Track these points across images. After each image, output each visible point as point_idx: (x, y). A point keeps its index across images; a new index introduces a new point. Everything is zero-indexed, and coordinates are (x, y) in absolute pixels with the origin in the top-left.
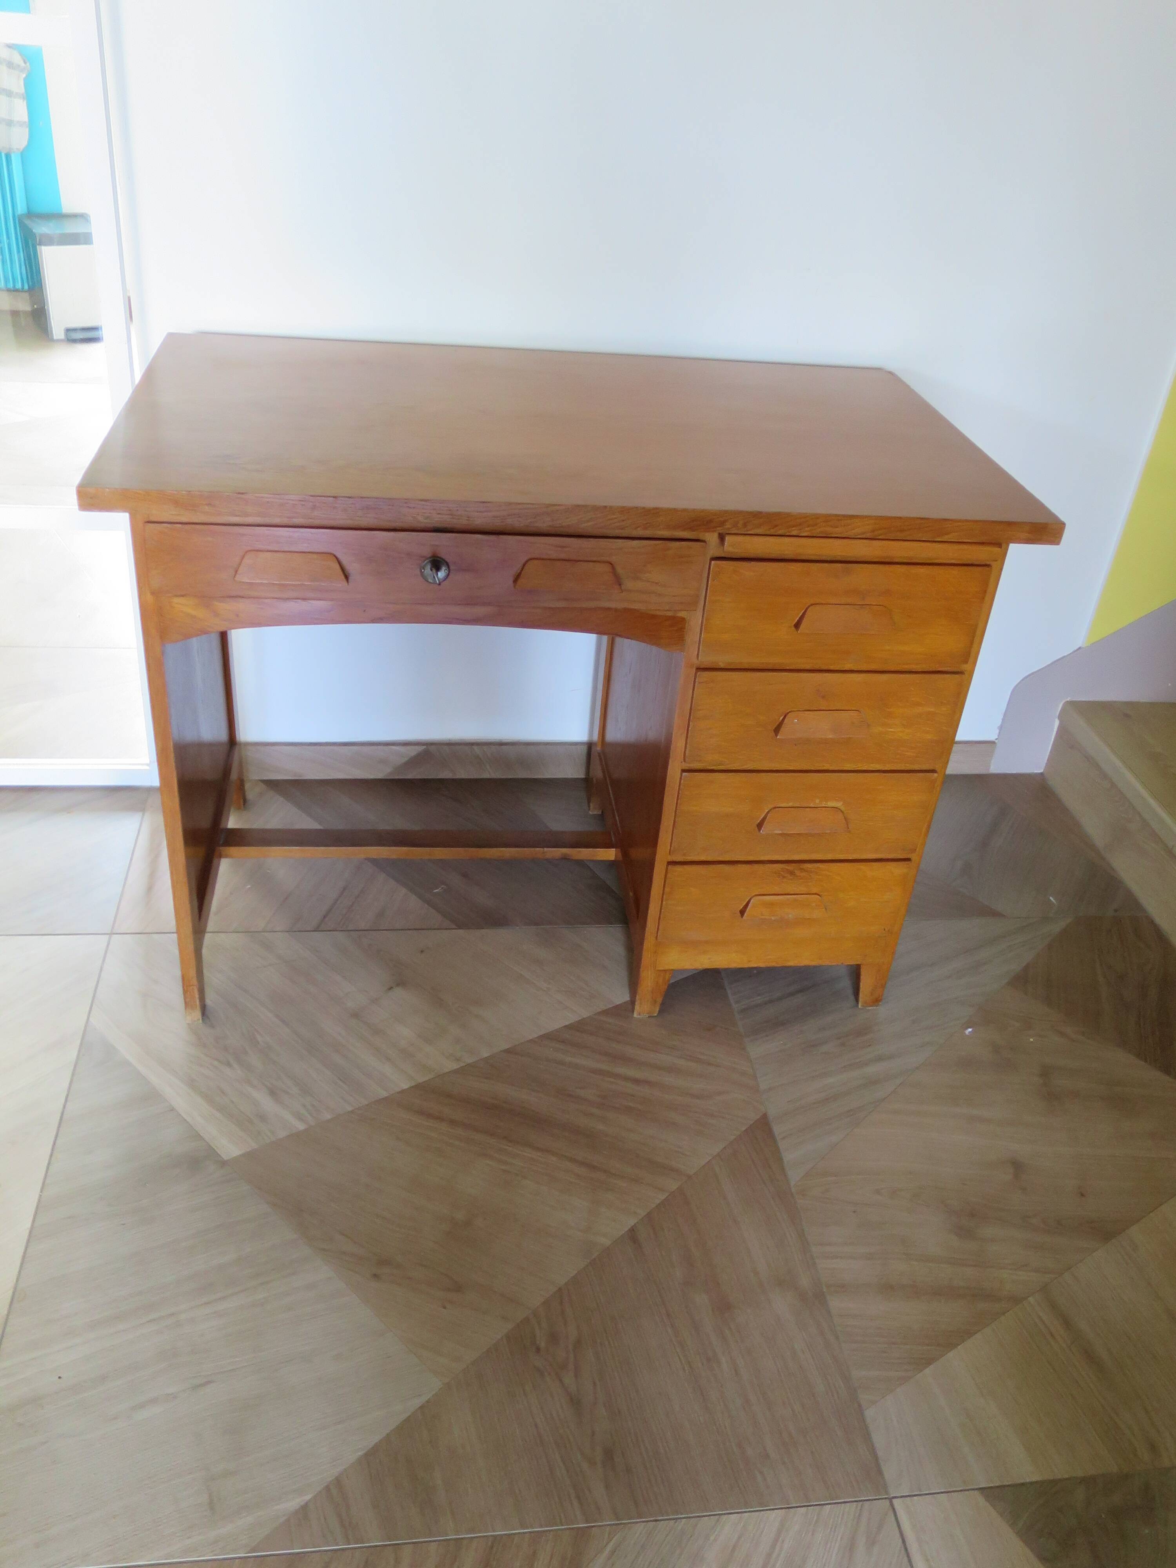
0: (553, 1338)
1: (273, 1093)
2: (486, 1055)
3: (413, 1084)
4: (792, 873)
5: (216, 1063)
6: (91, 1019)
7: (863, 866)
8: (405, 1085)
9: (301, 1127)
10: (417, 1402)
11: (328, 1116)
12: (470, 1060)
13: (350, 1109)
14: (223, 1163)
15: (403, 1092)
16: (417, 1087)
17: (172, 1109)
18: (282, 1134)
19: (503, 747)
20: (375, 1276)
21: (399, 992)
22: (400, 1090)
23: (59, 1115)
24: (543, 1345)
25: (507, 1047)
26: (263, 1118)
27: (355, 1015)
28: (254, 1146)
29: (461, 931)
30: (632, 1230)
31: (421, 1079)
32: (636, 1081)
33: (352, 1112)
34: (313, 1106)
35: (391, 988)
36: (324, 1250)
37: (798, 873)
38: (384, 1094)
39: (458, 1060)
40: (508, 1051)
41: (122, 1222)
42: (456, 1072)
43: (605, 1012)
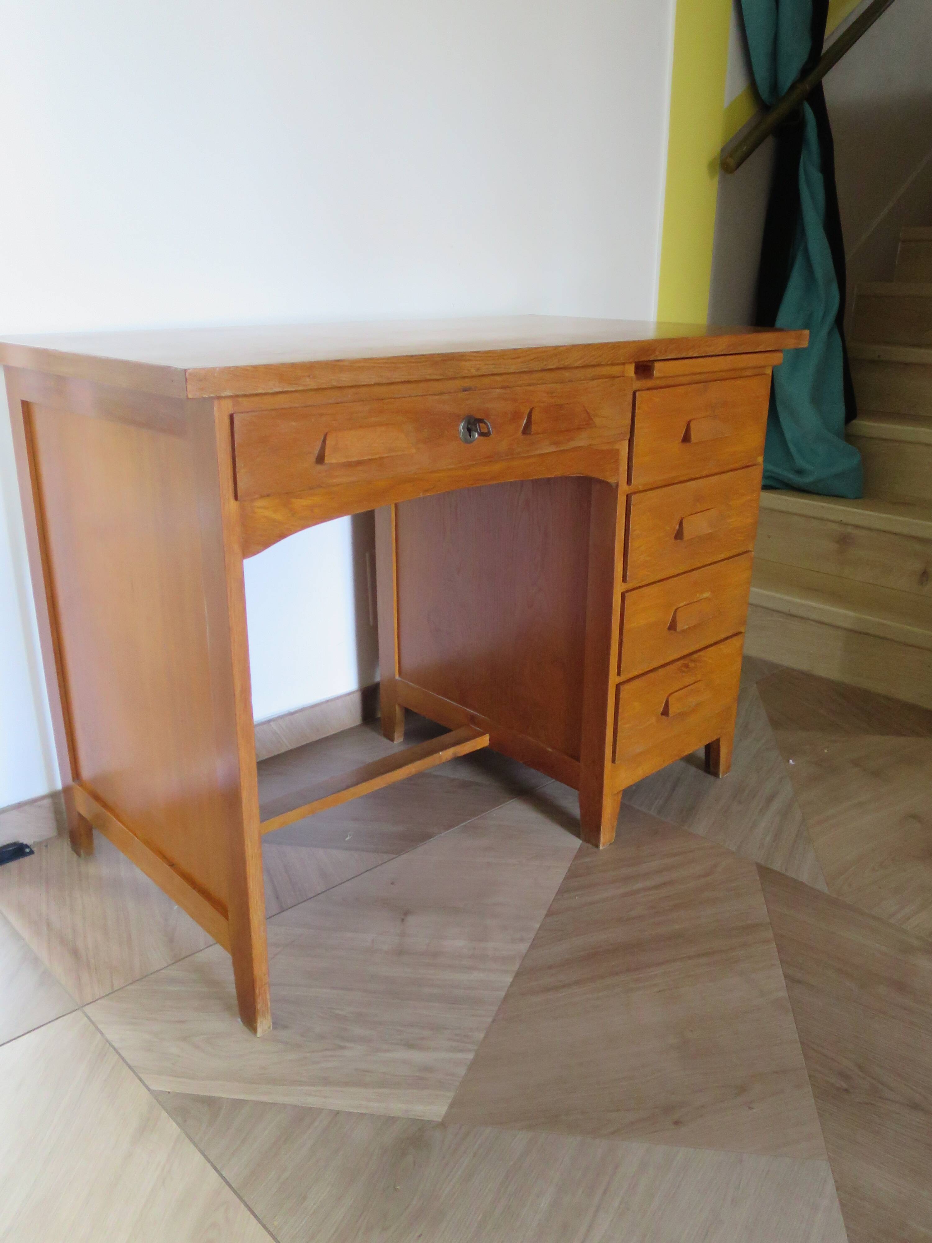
0: (843, 1075)
1: (409, 1045)
2: (537, 926)
3: (513, 975)
4: (687, 666)
5: (328, 1053)
6: (153, 1087)
7: (721, 646)
8: (509, 979)
9: (471, 1056)
10: (830, 1187)
11: (481, 1036)
12: (532, 935)
13: (490, 1020)
14: (443, 1125)
15: (512, 985)
16: (518, 975)
17: (338, 1113)
18: (462, 1071)
19: (297, 715)
20: (676, 1123)
21: (412, 920)
22: (509, 984)
23: (227, 1188)
24: (845, 1086)
25: (544, 912)
26: (428, 1069)
27: (400, 952)
28: (451, 1095)
29: (404, 857)
30: (786, 976)
31: (516, 967)
32: (657, 887)
33: (494, 1021)
34: (457, 1035)
35: (403, 920)
36: (613, 1133)
37: (692, 665)
38: (503, 994)
39: (522, 940)
40: (550, 913)
41: (418, 1234)
42: (532, 947)
43: (577, 857)
